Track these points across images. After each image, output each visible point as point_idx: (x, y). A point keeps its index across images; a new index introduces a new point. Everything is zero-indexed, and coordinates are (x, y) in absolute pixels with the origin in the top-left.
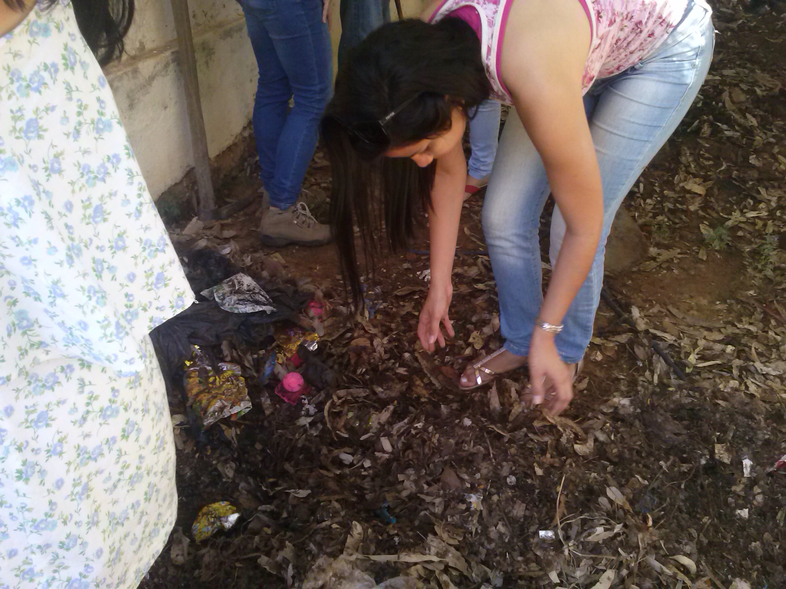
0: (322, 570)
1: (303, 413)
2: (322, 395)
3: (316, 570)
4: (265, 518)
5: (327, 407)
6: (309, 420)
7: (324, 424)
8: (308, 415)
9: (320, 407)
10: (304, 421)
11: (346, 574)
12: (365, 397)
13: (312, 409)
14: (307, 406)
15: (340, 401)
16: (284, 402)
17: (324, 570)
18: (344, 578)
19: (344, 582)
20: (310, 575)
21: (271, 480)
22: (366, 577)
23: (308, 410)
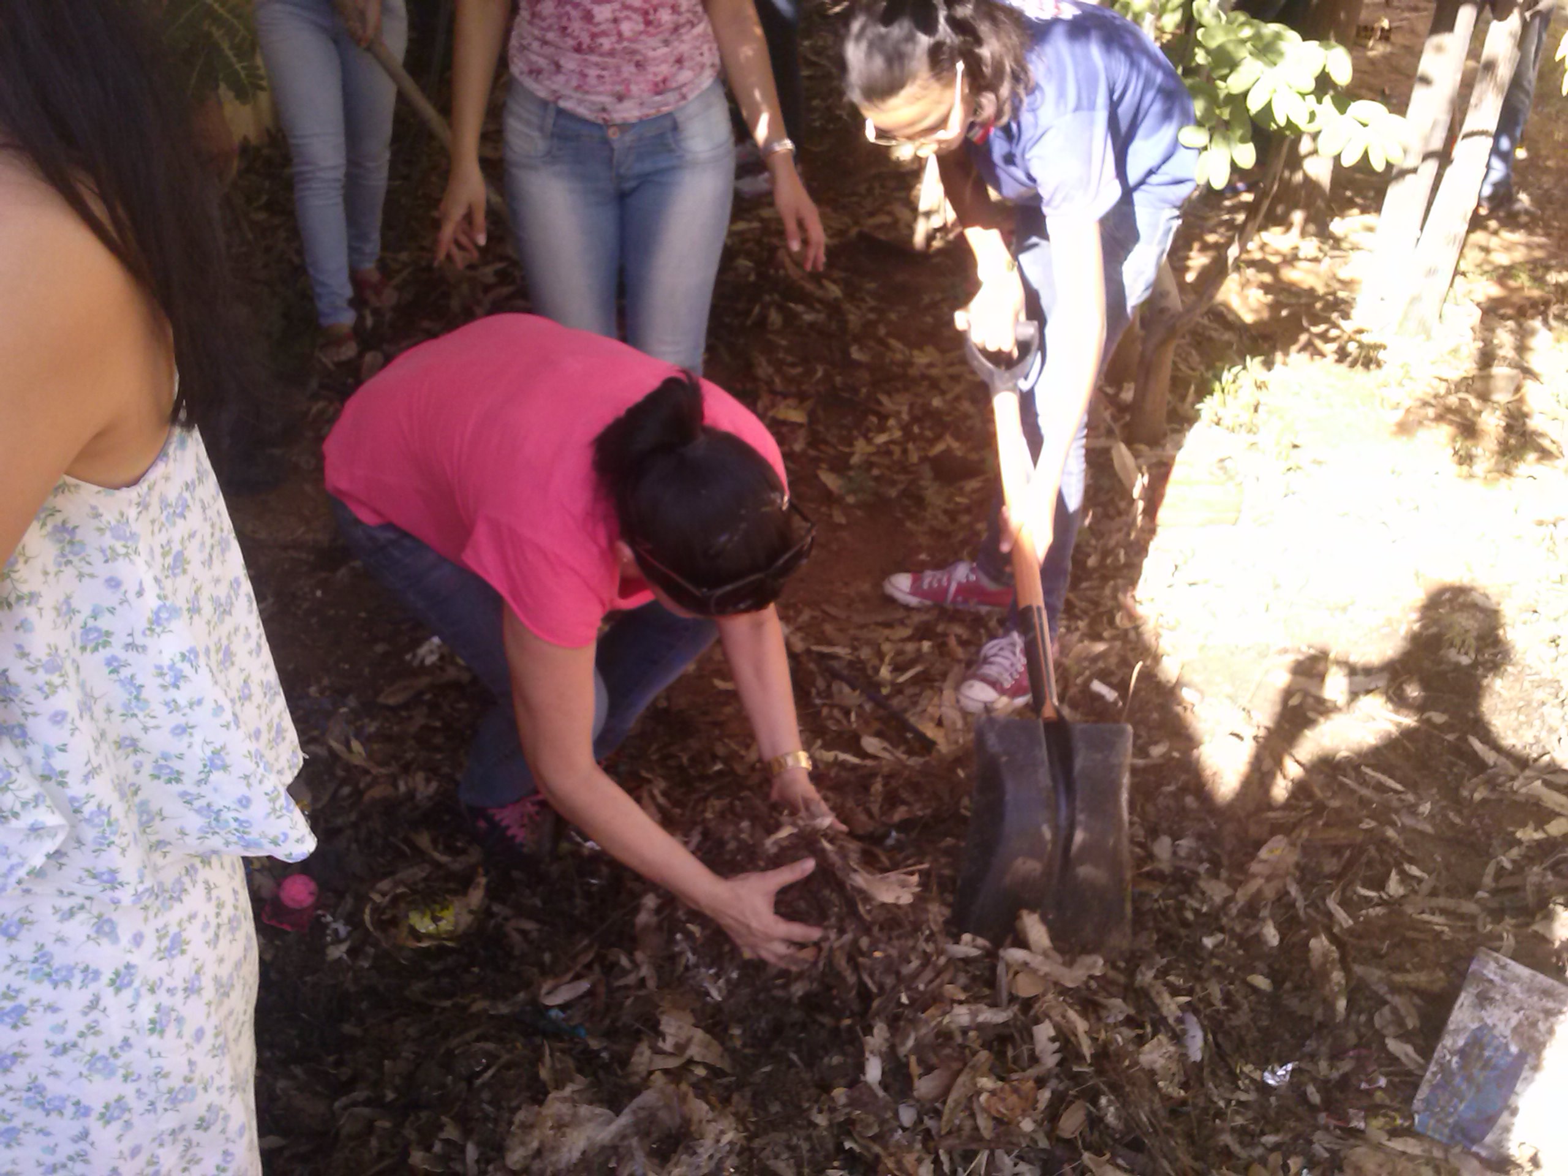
2: (349, 903)
5: (367, 917)
6: (344, 947)
13: (343, 929)
14: (334, 925)
15: (387, 898)
23: (336, 931)
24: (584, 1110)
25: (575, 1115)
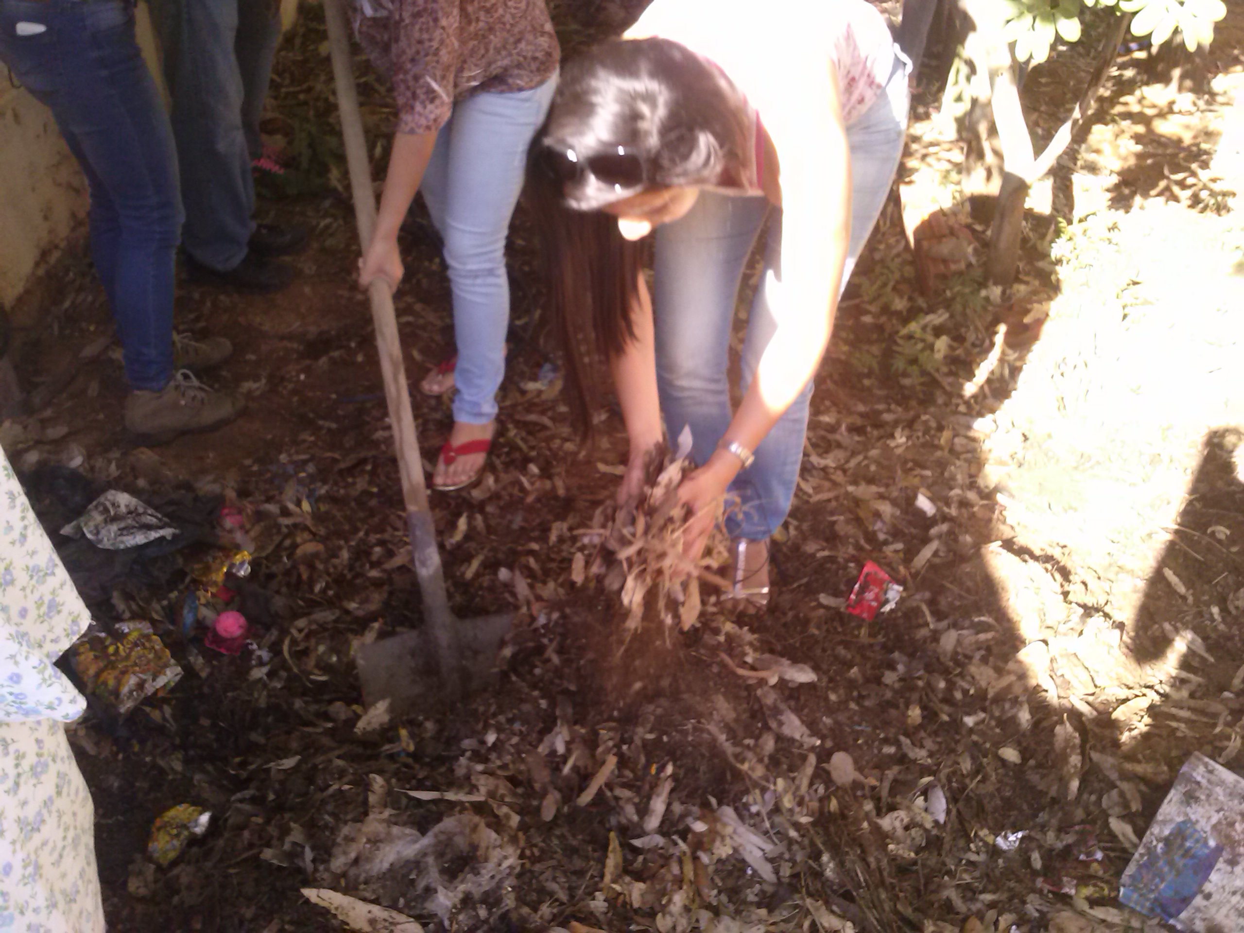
0: (349, 840)
1: (254, 662)
2: (274, 634)
3: (343, 842)
4: (247, 807)
5: (286, 648)
6: (265, 670)
7: (288, 669)
8: (261, 663)
9: (275, 649)
10: (259, 673)
11: (382, 836)
12: (336, 621)
13: (265, 654)
14: (259, 653)
15: (303, 634)
16: (222, 655)
17: (353, 840)
18: (381, 841)
19: (381, 845)
20: (336, 851)
21: (237, 760)
22: (408, 831)
23: (260, 657)
24: (396, 830)
25: (389, 834)
